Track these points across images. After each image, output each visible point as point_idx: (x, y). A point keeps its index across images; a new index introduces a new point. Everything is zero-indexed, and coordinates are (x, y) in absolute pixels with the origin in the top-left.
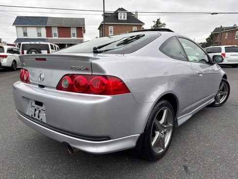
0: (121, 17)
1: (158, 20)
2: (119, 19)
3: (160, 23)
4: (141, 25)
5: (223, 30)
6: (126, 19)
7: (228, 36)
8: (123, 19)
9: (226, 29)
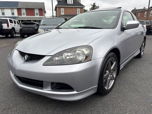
0: (69, 2)
1: (94, 4)
2: (68, 3)
3: (95, 6)
4: (83, 8)
5: (137, 10)
6: (73, 3)
7: (140, 15)
8: (70, 3)
9: (139, 10)
